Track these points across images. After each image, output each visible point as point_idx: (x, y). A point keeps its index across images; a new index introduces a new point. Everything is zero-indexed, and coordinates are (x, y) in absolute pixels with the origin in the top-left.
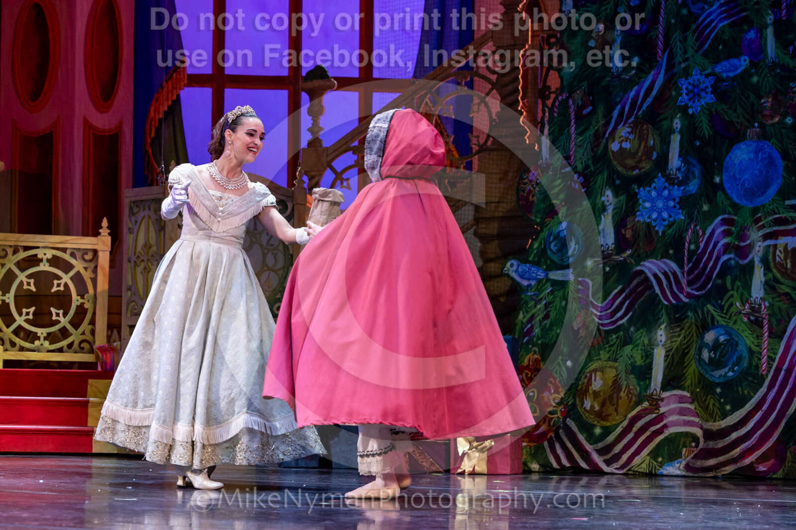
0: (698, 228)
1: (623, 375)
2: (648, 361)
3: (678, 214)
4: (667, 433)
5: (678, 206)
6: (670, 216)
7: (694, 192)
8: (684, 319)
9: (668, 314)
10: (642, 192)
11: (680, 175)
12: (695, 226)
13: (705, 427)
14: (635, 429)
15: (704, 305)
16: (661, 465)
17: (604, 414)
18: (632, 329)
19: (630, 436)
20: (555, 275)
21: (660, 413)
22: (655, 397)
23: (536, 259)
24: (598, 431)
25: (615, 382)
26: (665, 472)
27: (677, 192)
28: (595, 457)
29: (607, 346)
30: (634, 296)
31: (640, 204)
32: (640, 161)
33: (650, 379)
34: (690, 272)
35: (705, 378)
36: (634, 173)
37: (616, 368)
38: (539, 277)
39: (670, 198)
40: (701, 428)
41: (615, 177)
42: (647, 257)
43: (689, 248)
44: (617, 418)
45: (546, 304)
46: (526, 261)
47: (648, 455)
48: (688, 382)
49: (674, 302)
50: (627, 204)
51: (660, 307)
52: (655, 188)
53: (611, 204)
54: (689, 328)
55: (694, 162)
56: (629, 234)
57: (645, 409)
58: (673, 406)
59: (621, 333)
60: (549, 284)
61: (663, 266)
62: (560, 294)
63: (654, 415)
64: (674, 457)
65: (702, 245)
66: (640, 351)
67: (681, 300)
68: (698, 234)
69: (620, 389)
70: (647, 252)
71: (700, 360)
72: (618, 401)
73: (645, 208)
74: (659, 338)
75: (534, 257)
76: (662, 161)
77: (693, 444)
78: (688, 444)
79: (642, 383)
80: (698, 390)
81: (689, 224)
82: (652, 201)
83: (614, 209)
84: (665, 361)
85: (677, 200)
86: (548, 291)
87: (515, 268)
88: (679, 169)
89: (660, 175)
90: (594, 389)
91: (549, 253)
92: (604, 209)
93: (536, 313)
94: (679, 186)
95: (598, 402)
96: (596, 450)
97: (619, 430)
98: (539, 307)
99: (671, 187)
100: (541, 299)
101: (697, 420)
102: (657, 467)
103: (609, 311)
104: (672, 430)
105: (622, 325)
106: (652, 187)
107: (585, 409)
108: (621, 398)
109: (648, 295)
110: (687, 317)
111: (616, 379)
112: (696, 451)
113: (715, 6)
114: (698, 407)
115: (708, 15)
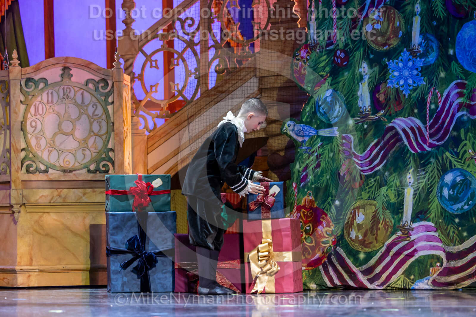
0: (437, 91)
1: (380, 211)
2: (400, 198)
3: (420, 80)
4: (417, 256)
5: (420, 74)
6: (414, 82)
7: (432, 62)
8: (428, 164)
9: (415, 161)
10: (392, 64)
11: (421, 50)
12: (435, 89)
13: (447, 250)
14: (391, 254)
15: (443, 153)
16: (413, 281)
17: (366, 242)
18: (386, 174)
19: (388, 259)
20: (324, 133)
21: (411, 240)
22: (406, 227)
23: (308, 120)
24: (362, 256)
25: (374, 217)
26: (416, 287)
27: (420, 63)
28: (360, 276)
29: (367, 188)
30: (387, 147)
31: (390, 74)
32: (389, 39)
33: (402, 213)
34: (431, 127)
35: (445, 210)
36: (385, 48)
38: (310, 134)
39: (414, 67)
40: (444, 251)
41: (369, 52)
42: (397, 115)
43: (430, 107)
44: (377, 245)
45: (317, 156)
46: (301, 122)
47: (402, 274)
48: (433, 215)
49: (419, 151)
50: (379, 74)
51: (408, 155)
52: (401, 60)
53: (366, 74)
54: (432, 172)
55: (432, 38)
56: (382, 98)
57: (399, 237)
58: (421, 234)
59: (378, 177)
60: (319, 140)
61: (409, 122)
62: (329, 147)
63: (406, 242)
64: (423, 274)
65: (440, 105)
66: (393, 191)
67: (425, 149)
68: (437, 97)
69: (378, 222)
70: (396, 112)
71: (442, 196)
72: (377, 231)
73: (395, 76)
74: (408, 180)
75: (307, 118)
76: (407, 39)
77: (438, 264)
78: (434, 264)
79: (396, 217)
80: (441, 221)
81: (429, 88)
82: (399, 70)
83: (369, 78)
84: (414, 198)
85: (420, 69)
86: (319, 145)
87: (291, 128)
88: (420, 45)
89: (405, 49)
90: (358, 222)
91: (318, 115)
92: (361, 78)
93: (309, 163)
94: (421, 58)
95: (361, 233)
96: (361, 271)
97: (379, 254)
98: (311, 158)
99: (414, 59)
100: (313, 152)
101: (440, 244)
102: (410, 283)
103: (368, 160)
104: (421, 254)
105: (379, 170)
106: (399, 59)
107: (351, 238)
108: (379, 229)
109: (399, 146)
110: (430, 163)
111: (375, 214)
112: (441, 269)
114: (441, 235)
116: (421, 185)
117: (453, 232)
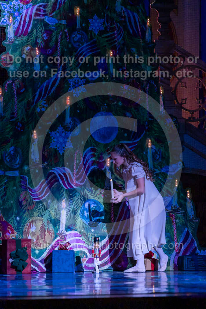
1: (46, 223)
3: (70, 145)
9: (67, 194)
11: (71, 126)
17: (38, 243)
18: (49, 201)
20: (9, 174)
21: (67, 242)
22: (63, 234)
24: (37, 252)
29: (37, 209)
30: (50, 184)
31: (52, 140)
33: (59, 225)
34: (77, 174)
35: (86, 224)
37: (42, 221)
39: (66, 137)
40: (87, 249)
42: (55, 166)
43: (76, 162)
44: (45, 245)
45: (4, 188)
48: (78, 227)
49: (69, 188)
51: (62, 190)
54: (77, 201)
55: (77, 120)
56: (46, 154)
57: (59, 240)
58: (73, 238)
60: (6, 178)
61: (63, 170)
62: (12, 183)
65: (82, 161)
67: (72, 187)
69: (45, 231)
70: (55, 163)
71: (83, 216)
72: (44, 237)
73: (54, 142)
74: (63, 206)
78: (83, 256)
79: (55, 228)
80: (83, 230)
81: (75, 150)
82: (57, 138)
84: (66, 217)
85: (70, 138)
86: (6, 181)
88: (70, 123)
89: (60, 125)
90: (32, 231)
91: (5, 162)
94: (70, 132)
95: (35, 237)
96: (39, 261)
97: (47, 251)
98: (1, 189)
99: (67, 132)
100: (2, 185)
101: (84, 245)
103: (38, 192)
105: (45, 199)
106: (57, 131)
108: (46, 235)
109: (57, 184)
110: (76, 195)
111: (43, 226)
112: (87, 259)
113: (85, 45)
114: (84, 239)
115: (82, 49)
116: (71, 209)
117: (91, 237)
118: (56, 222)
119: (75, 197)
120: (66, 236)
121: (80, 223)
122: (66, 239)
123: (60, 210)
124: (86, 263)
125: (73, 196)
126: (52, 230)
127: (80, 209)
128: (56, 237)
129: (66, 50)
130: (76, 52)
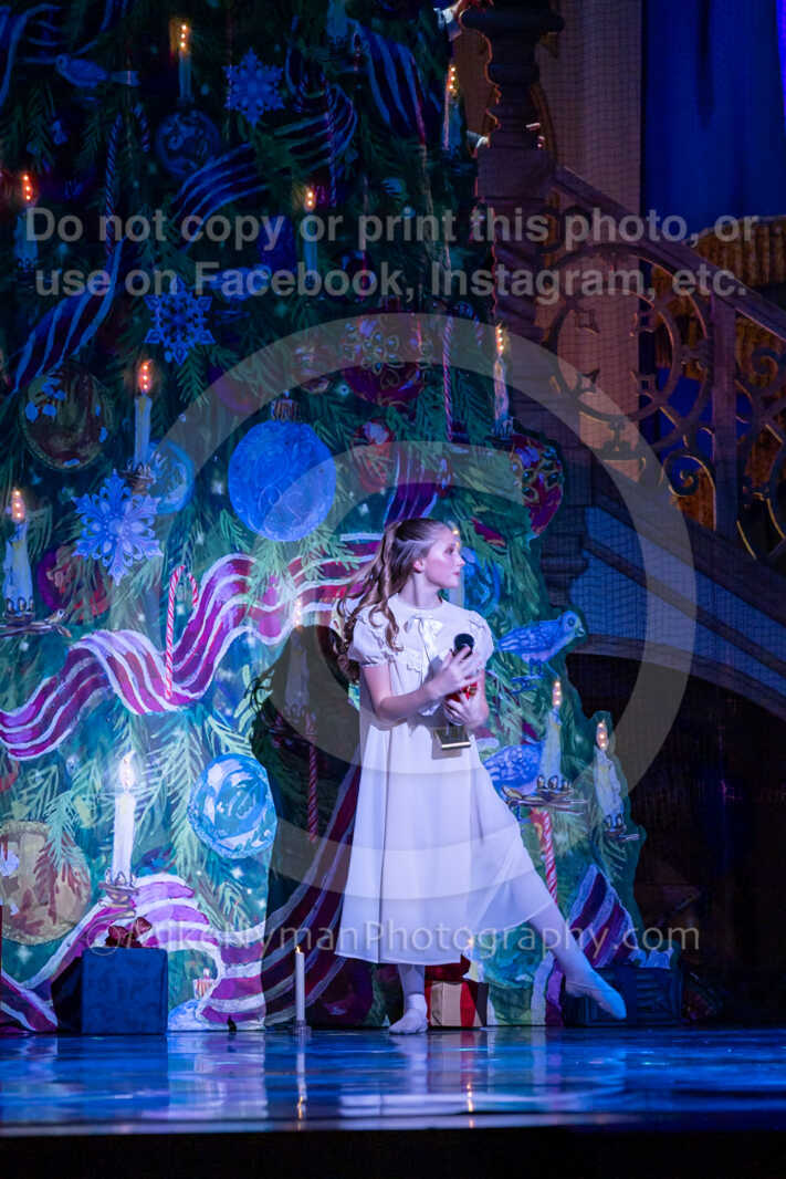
0: (190, 575)
1: (59, 847)
2: (103, 819)
3: (151, 546)
5: (152, 533)
6: (136, 551)
7: (178, 508)
8: (167, 742)
9: (139, 734)
10: (86, 502)
11: (153, 476)
12: (186, 571)
13: (221, 940)
15: (205, 718)
17: (28, 922)
18: (72, 760)
21: (138, 916)
22: (123, 887)
24: (24, 954)
25: (43, 861)
26: (174, 1027)
27: (151, 507)
29: (25, 792)
30: (73, 698)
32: (80, 444)
33: (110, 853)
34: (177, 657)
35: (210, 850)
36: (69, 465)
37: (45, 835)
39: (136, 515)
40: (215, 942)
41: (31, 468)
42: (96, 625)
43: (175, 611)
44: (56, 928)
48: (179, 860)
49: (147, 710)
50: (54, 524)
51: (122, 719)
52: (106, 496)
53: (23, 522)
54: (177, 760)
56: (59, 580)
57: (109, 911)
58: (160, 903)
59: (53, 768)
64: (183, 995)
65: (196, 608)
66: (88, 802)
67: (160, 708)
68: (189, 588)
69: (54, 874)
70: (95, 617)
71: (201, 817)
72: (53, 896)
73: (94, 533)
74: (123, 778)
76: (121, 446)
77: (207, 972)
78: (199, 973)
79: (94, 862)
80: (199, 873)
81: (171, 567)
82: (103, 520)
83: (29, 532)
84: (137, 819)
85: (151, 522)
88: (151, 464)
89: (115, 471)
90: (7, 874)
92: (11, 531)
94: (153, 496)
95: (17, 898)
96: (32, 990)
97: (64, 950)
99: (139, 496)
101: (204, 927)
105: (54, 752)
106: (101, 493)
108: (58, 891)
109: (100, 697)
110: (173, 739)
111: (45, 855)
112: (215, 984)
113: (207, 167)
114: (204, 904)
115: (197, 182)
116: (155, 791)
117: (232, 899)
118: (95, 842)
119: (172, 745)
120: (137, 892)
121: (190, 842)
122: (135, 906)
123: (111, 794)
124: (212, 996)
125: (164, 740)
126: (80, 870)
127: (189, 791)
128: (95, 899)
129: (136, 184)
130: (174, 191)
